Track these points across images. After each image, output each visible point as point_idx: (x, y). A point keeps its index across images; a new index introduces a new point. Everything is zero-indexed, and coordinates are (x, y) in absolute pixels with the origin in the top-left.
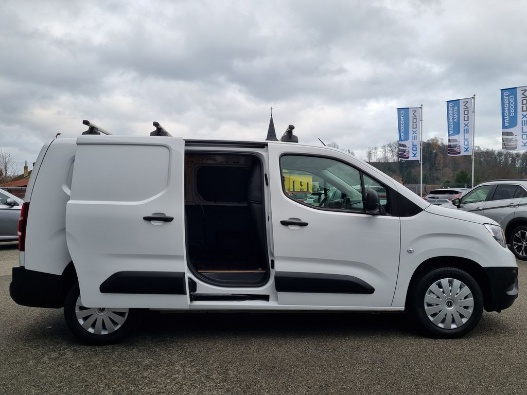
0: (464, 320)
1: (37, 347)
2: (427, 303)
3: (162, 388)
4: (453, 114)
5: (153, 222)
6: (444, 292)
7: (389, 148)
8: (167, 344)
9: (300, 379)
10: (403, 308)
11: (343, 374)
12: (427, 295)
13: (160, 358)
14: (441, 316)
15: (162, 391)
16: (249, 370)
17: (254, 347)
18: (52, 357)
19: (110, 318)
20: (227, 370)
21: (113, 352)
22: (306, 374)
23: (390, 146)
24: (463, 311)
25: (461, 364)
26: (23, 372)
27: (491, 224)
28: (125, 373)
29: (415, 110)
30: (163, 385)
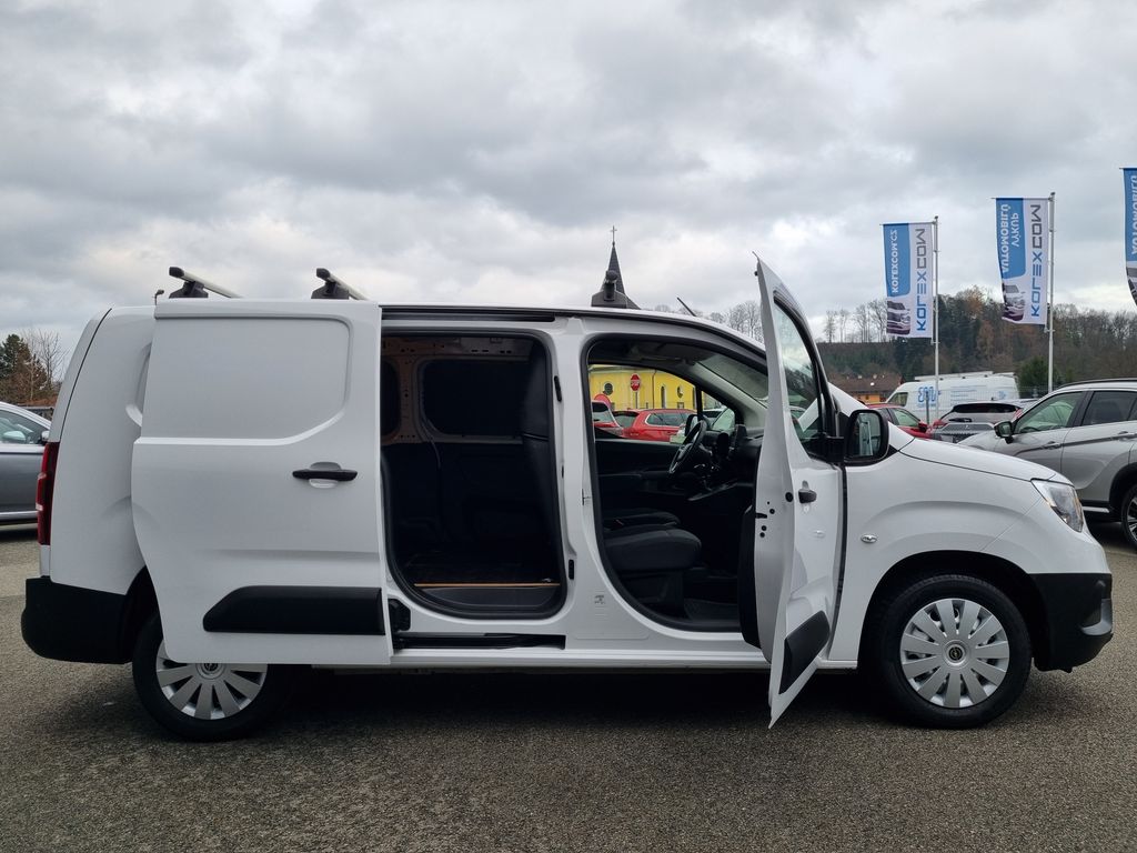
0: (989, 690)
1: (78, 745)
2: (907, 653)
3: (325, 833)
4: (1009, 229)
5: (315, 483)
6: (942, 629)
7: (873, 312)
8: (349, 739)
9: (619, 814)
10: (853, 663)
11: (712, 805)
12: (906, 634)
13: (330, 769)
14: (936, 681)
15: (324, 838)
16: (514, 795)
17: (530, 745)
18: (106, 765)
19: (228, 685)
20: (466, 796)
21: (234, 756)
22: (632, 804)
23: (875, 307)
24: (986, 670)
25: (973, 785)
27: (1048, 481)
28: (251, 800)
29: (922, 229)
30: (327, 827)
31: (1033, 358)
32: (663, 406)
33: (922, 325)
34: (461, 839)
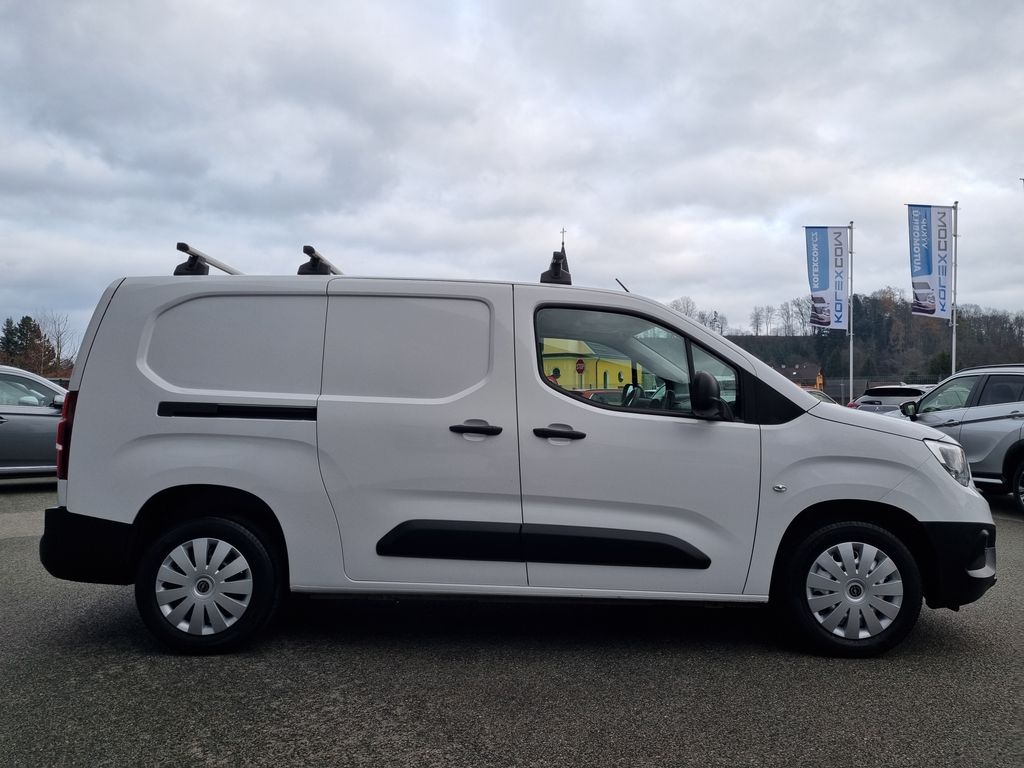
0: (885, 624)
1: (85, 655)
2: (812, 589)
3: (300, 728)
4: (920, 232)
6: (843, 568)
7: (796, 309)
8: (322, 655)
9: (557, 719)
10: (765, 598)
11: (637, 713)
12: (811, 573)
13: (306, 678)
14: (838, 614)
16: (466, 702)
17: (480, 663)
18: (111, 672)
19: (217, 604)
20: (424, 702)
22: (568, 711)
23: (798, 305)
24: (883, 606)
25: (868, 702)
26: (55, 696)
27: (938, 441)
28: (237, 701)
29: (839, 232)
30: (303, 723)
31: (940, 352)
32: (605, 387)
33: (839, 319)
34: (418, 735)
